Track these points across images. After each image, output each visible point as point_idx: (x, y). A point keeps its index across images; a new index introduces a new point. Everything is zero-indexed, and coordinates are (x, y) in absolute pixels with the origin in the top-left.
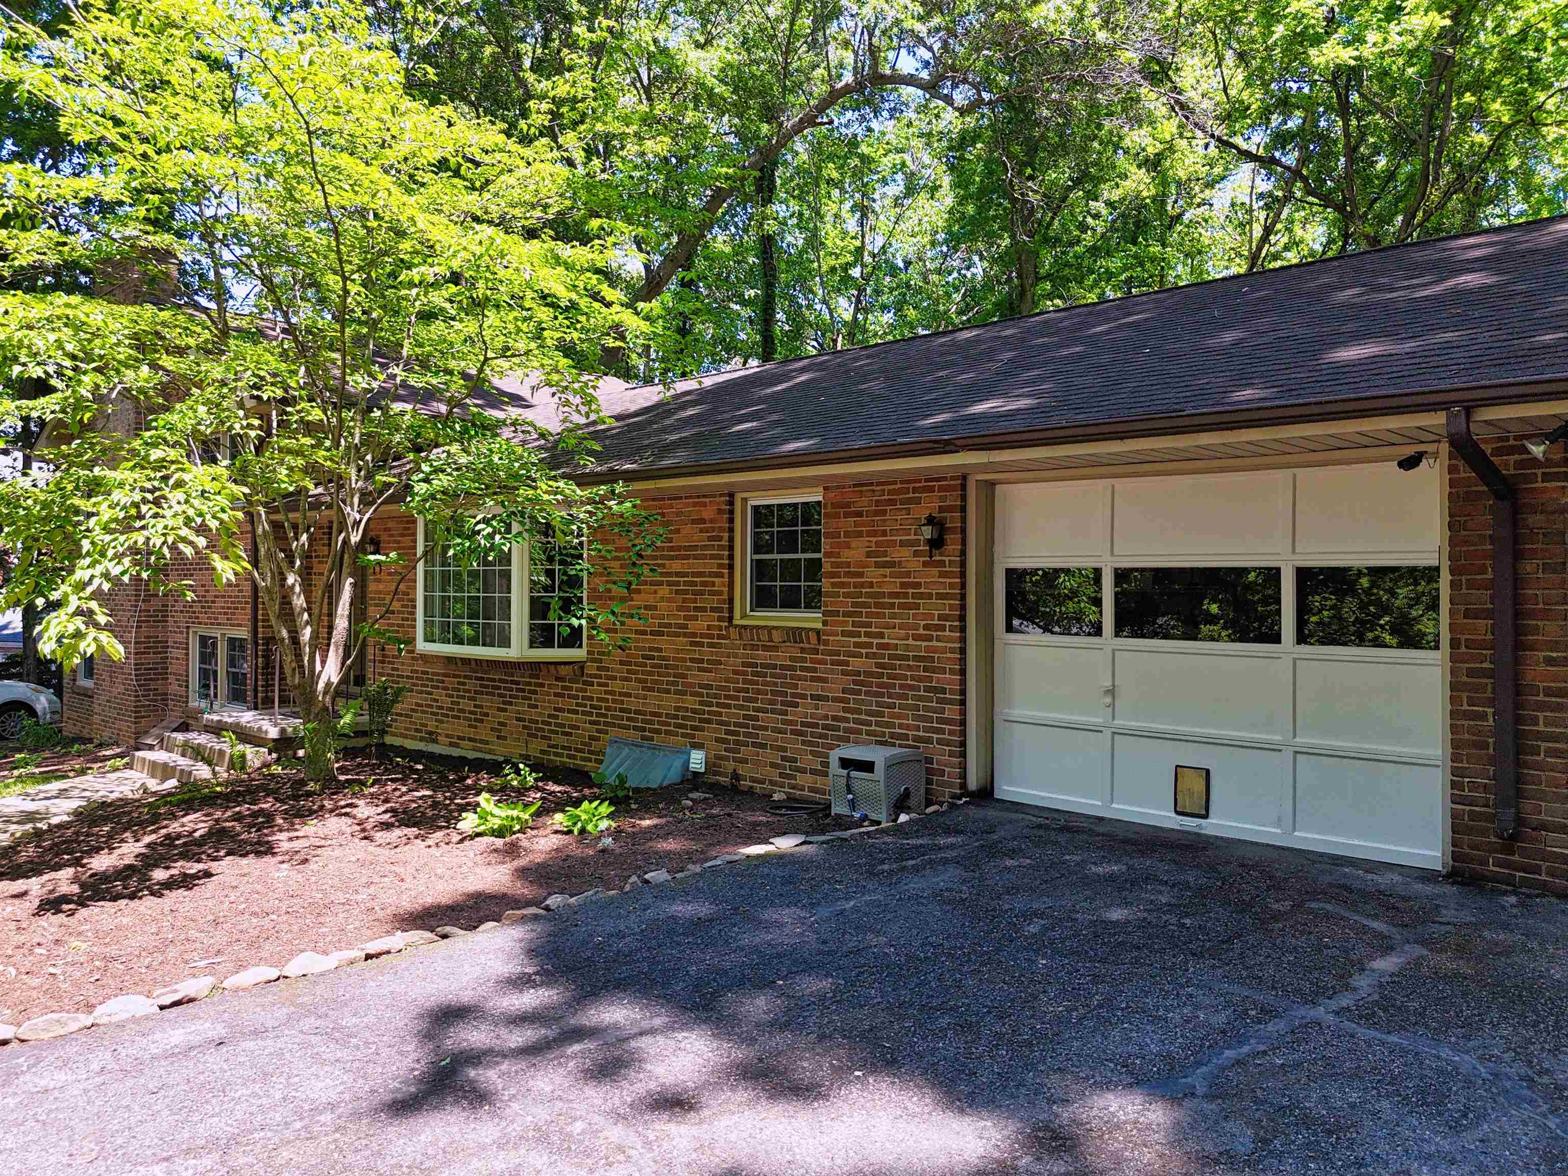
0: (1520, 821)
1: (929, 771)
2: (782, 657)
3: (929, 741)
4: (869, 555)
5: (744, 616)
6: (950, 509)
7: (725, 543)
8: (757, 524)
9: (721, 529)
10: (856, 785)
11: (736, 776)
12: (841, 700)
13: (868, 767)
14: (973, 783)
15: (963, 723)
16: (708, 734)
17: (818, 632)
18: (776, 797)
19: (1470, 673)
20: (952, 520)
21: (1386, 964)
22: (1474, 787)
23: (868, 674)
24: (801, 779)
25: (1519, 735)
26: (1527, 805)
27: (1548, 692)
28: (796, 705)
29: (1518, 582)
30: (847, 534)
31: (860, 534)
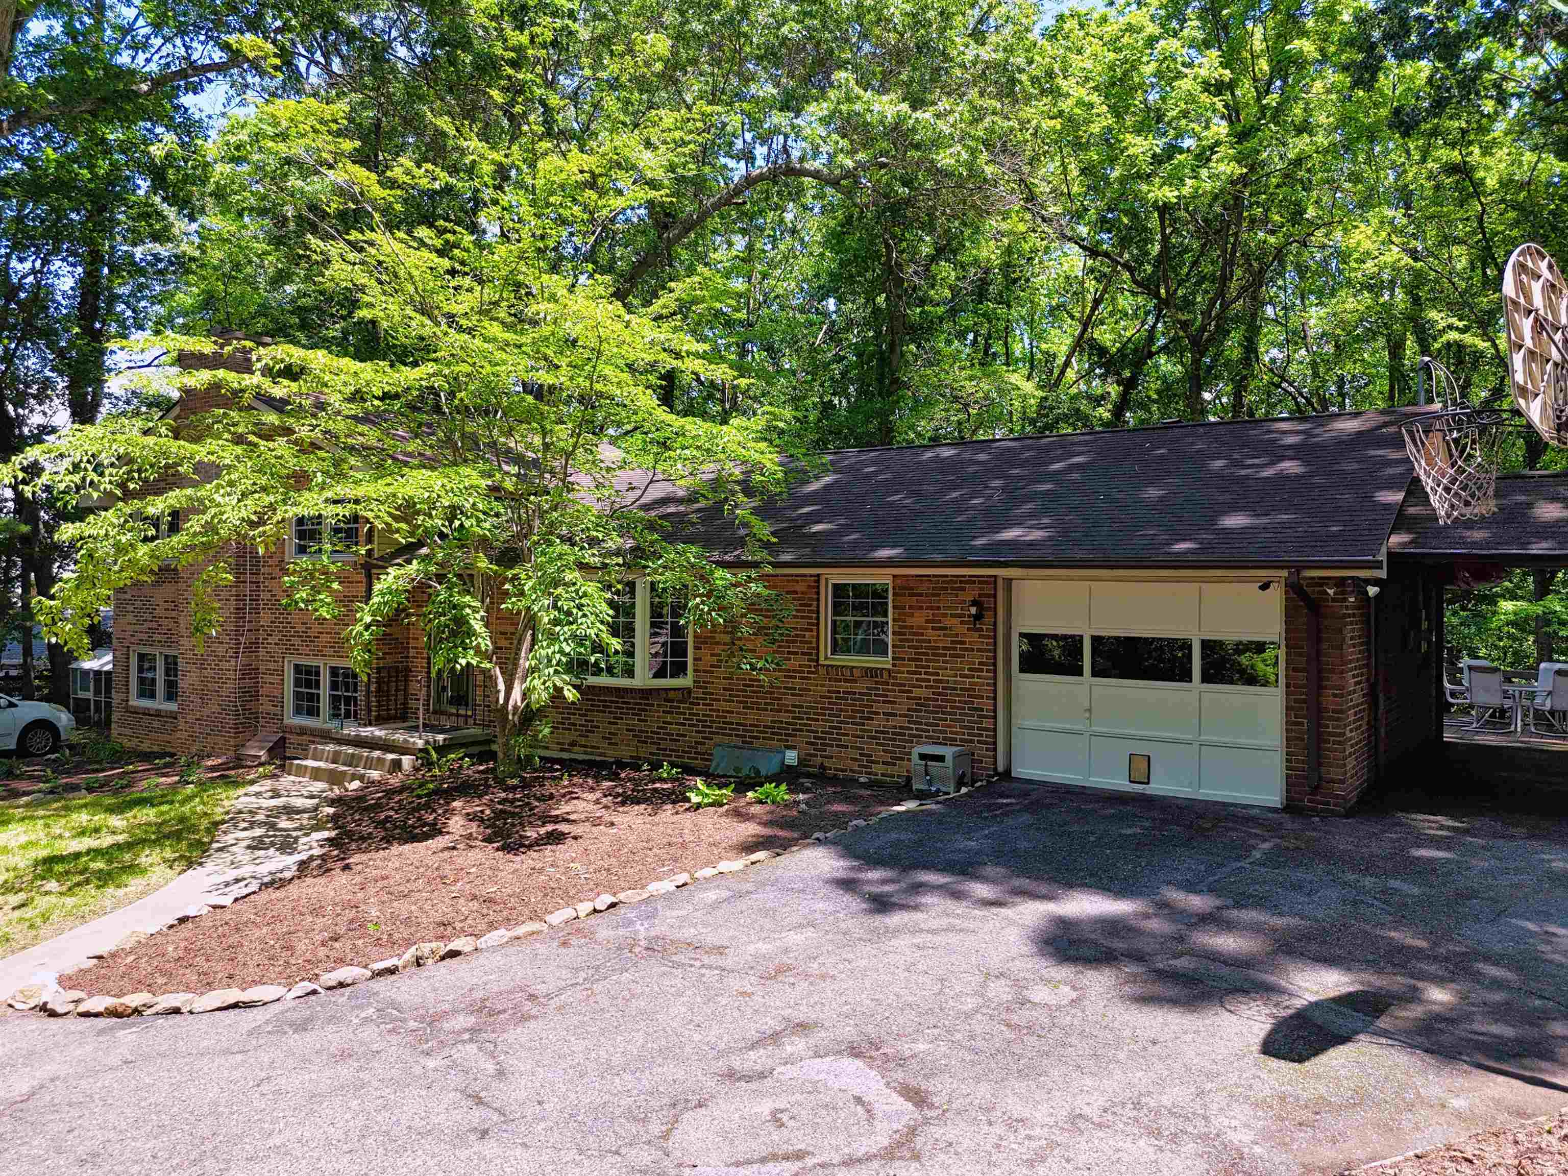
0: (1320, 778)
1: (973, 761)
2: (861, 687)
3: (972, 741)
4: (927, 621)
5: (826, 658)
6: (988, 596)
7: (814, 608)
8: (835, 596)
9: (811, 599)
10: (930, 769)
11: (822, 766)
12: (906, 716)
13: (941, 758)
14: (1001, 769)
15: (995, 730)
16: (801, 739)
17: (889, 670)
18: (862, 780)
19: (1296, 701)
20: (987, 603)
21: (1266, 846)
22: (1297, 761)
23: (926, 699)
24: (875, 768)
25: (1319, 735)
26: (1323, 770)
27: (1334, 711)
28: (872, 719)
29: (1318, 653)
30: (910, 607)
31: (921, 608)
